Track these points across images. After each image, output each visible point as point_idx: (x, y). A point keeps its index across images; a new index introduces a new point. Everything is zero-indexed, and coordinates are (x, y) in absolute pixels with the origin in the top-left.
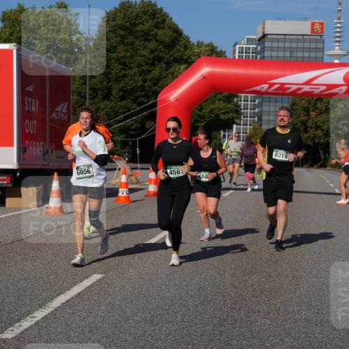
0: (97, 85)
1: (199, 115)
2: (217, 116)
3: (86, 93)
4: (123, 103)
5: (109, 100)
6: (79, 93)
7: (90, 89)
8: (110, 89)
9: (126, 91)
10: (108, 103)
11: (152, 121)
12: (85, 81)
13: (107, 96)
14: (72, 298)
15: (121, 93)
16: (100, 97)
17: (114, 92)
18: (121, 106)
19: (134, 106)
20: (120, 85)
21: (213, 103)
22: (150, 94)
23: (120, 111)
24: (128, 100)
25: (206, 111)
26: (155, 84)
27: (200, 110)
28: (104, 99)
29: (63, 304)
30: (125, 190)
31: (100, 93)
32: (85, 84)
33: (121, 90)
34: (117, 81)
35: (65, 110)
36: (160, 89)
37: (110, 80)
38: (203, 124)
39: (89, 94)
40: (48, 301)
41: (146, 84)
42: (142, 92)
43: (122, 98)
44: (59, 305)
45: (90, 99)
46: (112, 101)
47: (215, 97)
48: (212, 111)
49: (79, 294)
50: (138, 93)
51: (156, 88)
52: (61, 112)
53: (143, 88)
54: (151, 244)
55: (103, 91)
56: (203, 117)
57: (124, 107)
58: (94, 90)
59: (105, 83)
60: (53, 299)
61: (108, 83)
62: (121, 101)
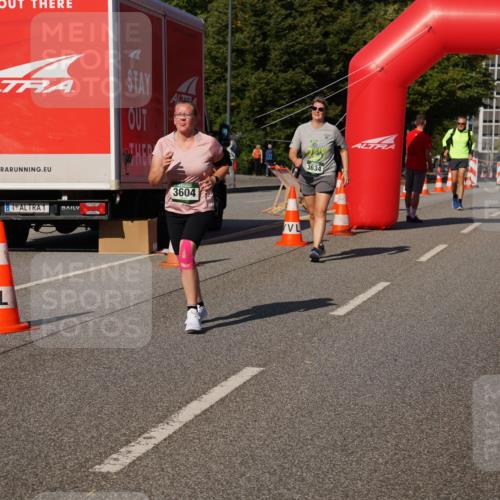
0: (246, 44)
1: (419, 93)
2: (452, 93)
3: (226, 59)
4: (289, 74)
5: (264, 70)
6: (214, 60)
7: (233, 51)
8: (266, 50)
9: (294, 53)
10: (263, 75)
11: (338, 105)
12: (224, 37)
13: (262, 63)
14: (211, 407)
15: (285, 58)
16: (249, 65)
17: (274, 55)
18: (286, 80)
19: (308, 80)
20: (284, 43)
21: (445, 70)
22: (335, 57)
23: (283, 88)
24: (298, 70)
25: (433, 85)
26: (344, 41)
27: (422, 84)
28: (256, 68)
29: (196, 416)
30: (295, 224)
31: (249, 57)
32: (224, 43)
33: (285, 51)
34: (279, 37)
35: (192, 91)
36: (352, 49)
37: (265, 36)
38: (428, 108)
39: (232, 61)
40: (172, 412)
41: (329, 41)
42: (321, 53)
43: (287, 66)
44: (191, 417)
45: (234, 68)
46: (270, 71)
47: (448, 59)
48: (442, 85)
49: (222, 400)
50: (315, 57)
51: (345, 46)
52: (186, 94)
53: (322, 49)
54: (339, 316)
55: (255, 54)
56: (426, 96)
57: (291, 82)
58: (239, 53)
59: (258, 39)
60: (180, 408)
61: (264, 40)
62: (285, 71)
